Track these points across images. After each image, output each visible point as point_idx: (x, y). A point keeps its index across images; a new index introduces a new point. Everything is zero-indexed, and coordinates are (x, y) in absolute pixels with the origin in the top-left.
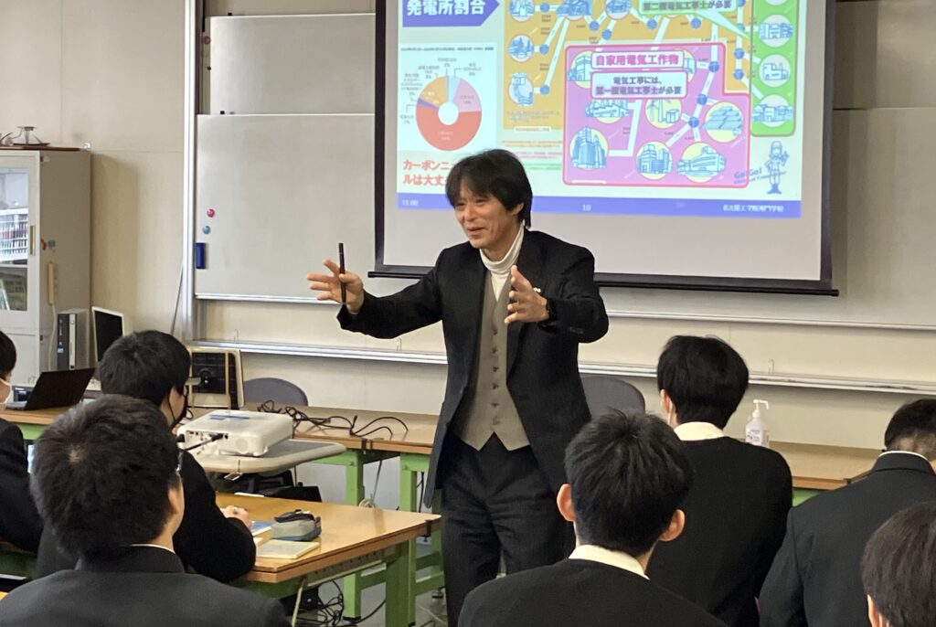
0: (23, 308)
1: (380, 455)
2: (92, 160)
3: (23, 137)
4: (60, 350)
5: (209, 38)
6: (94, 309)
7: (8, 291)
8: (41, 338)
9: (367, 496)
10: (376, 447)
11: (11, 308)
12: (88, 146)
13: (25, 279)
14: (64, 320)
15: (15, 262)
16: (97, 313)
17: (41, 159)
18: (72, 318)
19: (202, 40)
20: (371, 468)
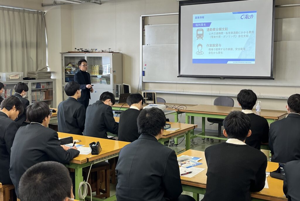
0: (109, 84)
1: (181, 112)
2: (122, 55)
3: (109, 50)
4: (117, 92)
5: (145, 30)
6: (123, 84)
7: (106, 81)
8: (113, 90)
9: (179, 121)
10: (181, 111)
11: (107, 84)
12: (121, 52)
13: (110, 79)
14: (117, 86)
15: (108, 75)
16: (124, 85)
17: (112, 55)
18: (119, 86)
19: (143, 30)
20: (179, 115)
